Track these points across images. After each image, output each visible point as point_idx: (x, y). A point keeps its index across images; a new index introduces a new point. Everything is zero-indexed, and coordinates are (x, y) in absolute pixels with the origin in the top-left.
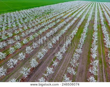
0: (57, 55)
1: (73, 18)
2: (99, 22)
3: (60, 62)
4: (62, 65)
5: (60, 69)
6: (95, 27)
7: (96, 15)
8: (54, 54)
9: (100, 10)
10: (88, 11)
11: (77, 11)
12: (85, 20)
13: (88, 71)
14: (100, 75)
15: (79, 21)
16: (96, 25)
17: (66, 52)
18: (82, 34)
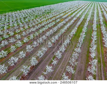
0: (57, 54)
1: (72, 18)
2: (99, 21)
3: (60, 61)
4: (61, 64)
5: (59, 67)
6: (95, 26)
7: (95, 15)
8: (54, 52)
9: (99, 10)
10: (87, 11)
11: (76, 11)
12: (84, 20)
13: (87, 70)
14: (98, 75)
15: (78, 21)
16: (95, 25)
17: (65, 51)
18: (81, 34)
